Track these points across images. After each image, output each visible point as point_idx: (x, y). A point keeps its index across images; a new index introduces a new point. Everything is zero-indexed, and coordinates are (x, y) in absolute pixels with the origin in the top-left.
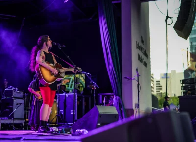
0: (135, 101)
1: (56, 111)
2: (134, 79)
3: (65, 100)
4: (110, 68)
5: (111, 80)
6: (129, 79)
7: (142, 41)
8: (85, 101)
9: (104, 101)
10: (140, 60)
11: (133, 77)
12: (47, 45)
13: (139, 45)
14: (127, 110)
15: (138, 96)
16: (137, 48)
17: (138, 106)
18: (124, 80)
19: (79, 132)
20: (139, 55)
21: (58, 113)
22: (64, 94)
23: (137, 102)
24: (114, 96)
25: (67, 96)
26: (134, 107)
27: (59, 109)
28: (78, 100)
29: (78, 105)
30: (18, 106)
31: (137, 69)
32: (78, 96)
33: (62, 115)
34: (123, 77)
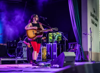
0: (89, 47)
1: (46, 53)
2: (88, 34)
3: (50, 47)
4: (75, 28)
5: (75, 36)
6: (86, 35)
7: (94, 12)
8: (61, 47)
9: (72, 47)
10: (93, 22)
11: (88, 33)
12: (35, 19)
13: (92, 14)
14: (85, 52)
15: (91, 44)
16: (91, 16)
17: (91, 49)
18: (83, 35)
19: (54, 66)
20: (92, 20)
21: (47, 54)
22: (50, 44)
23: (90, 47)
24: (77, 44)
25: (51, 45)
26: (88, 50)
27: (47, 52)
28: (57, 47)
29: (57, 50)
30: (25, 51)
31: (90, 29)
32: (57, 45)
33: (49, 55)
34: (82, 33)
